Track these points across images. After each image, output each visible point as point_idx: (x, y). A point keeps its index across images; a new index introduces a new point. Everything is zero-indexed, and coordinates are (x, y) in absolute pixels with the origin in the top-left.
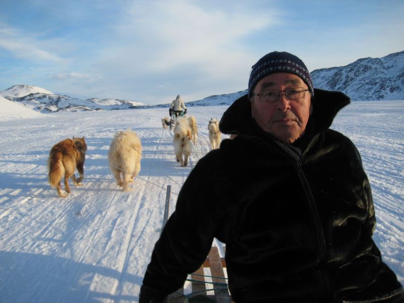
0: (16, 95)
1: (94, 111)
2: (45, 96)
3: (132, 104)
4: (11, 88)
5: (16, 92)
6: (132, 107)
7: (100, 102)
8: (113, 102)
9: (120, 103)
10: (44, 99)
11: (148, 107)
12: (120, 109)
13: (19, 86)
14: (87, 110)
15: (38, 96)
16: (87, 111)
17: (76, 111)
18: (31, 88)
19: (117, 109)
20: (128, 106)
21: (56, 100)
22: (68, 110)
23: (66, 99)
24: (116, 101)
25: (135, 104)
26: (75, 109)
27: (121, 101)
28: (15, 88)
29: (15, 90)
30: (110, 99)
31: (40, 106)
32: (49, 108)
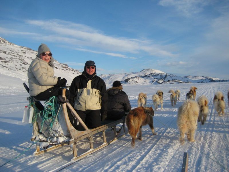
0: (145, 74)
1: (185, 83)
2: (158, 75)
3: (212, 79)
4: (142, 71)
5: (145, 73)
6: (212, 81)
7: (192, 78)
8: (200, 78)
9: (204, 79)
10: (158, 76)
11: (223, 81)
12: (203, 82)
13: (147, 69)
14: (180, 82)
15: (154, 74)
16: (180, 84)
17: (173, 83)
18: (153, 70)
19: (202, 82)
20: (210, 80)
21: (165, 76)
22: (168, 83)
23: (170, 76)
24: (202, 77)
25: (214, 79)
26: (173, 82)
27: (205, 77)
28: (145, 70)
29: (145, 71)
30: (198, 76)
31: (153, 80)
32: (159, 81)
